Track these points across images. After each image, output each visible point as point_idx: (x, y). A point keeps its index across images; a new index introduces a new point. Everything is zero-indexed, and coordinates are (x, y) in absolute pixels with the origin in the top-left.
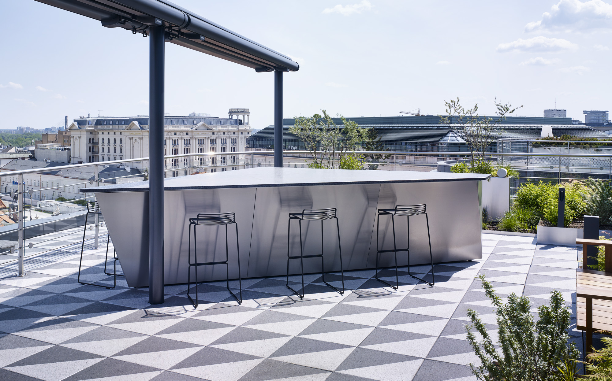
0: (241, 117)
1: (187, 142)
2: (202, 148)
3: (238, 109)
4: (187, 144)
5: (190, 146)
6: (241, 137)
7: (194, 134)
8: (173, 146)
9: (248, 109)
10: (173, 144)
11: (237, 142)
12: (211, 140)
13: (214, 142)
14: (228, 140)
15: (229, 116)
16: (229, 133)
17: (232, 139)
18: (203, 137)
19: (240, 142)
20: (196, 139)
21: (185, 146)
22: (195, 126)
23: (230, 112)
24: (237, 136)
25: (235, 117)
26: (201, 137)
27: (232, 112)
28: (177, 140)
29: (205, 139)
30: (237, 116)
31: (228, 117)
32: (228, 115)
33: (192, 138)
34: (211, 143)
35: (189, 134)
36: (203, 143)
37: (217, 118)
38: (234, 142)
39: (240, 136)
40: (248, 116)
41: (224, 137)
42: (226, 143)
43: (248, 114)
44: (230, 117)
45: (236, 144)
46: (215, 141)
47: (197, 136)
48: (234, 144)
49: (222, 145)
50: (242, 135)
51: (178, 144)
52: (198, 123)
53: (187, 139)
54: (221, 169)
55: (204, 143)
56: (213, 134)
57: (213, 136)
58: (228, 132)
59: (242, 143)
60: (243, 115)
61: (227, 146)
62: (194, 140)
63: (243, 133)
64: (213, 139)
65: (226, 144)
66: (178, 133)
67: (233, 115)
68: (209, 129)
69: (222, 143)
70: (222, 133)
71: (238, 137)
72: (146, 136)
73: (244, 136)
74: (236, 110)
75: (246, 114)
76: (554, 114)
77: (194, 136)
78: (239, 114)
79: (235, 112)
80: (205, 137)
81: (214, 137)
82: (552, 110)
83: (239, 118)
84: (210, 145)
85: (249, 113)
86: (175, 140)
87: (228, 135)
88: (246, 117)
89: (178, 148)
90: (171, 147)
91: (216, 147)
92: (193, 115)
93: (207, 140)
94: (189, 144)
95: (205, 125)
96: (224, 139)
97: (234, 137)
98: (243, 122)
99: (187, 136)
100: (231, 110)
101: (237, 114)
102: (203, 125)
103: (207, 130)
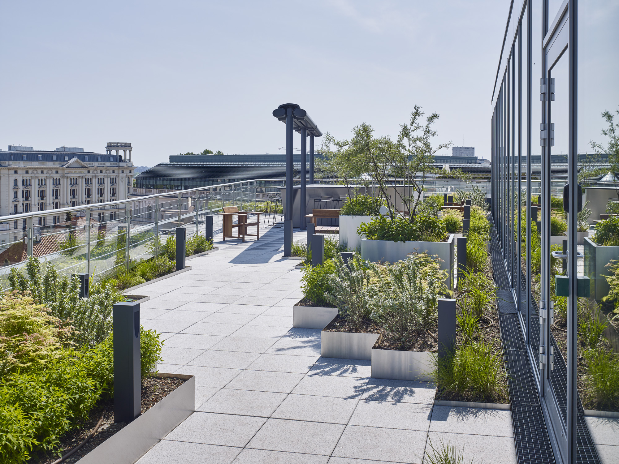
0: (121, 153)
1: (57, 183)
2: (74, 189)
3: (118, 143)
4: (56, 184)
5: (61, 187)
6: (122, 176)
7: (65, 173)
8: (39, 186)
9: (131, 143)
10: (39, 185)
11: (117, 182)
12: (86, 179)
13: (90, 183)
14: (106, 180)
15: (107, 151)
16: (108, 172)
17: (111, 178)
18: (76, 176)
19: (120, 181)
20: (67, 178)
21: (54, 186)
22: (66, 162)
23: (108, 147)
24: (116, 174)
25: (114, 153)
26: (74, 176)
27: (111, 146)
28: (45, 179)
29: (79, 178)
30: (117, 151)
31: (105, 153)
32: (106, 149)
33: (63, 177)
34: (86, 183)
35: (59, 172)
36: (76, 184)
37: (92, 154)
38: (113, 183)
39: (120, 174)
40: (130, 151)
41: (101, 176)
42: (103, 183)
43: (130, 149)
44: (107, 153)
45: (115, 184)
46: (91, 181)
47: (68, 175)
48: (113, 185)
49: (99, 185)
50: (122, 174)
51: (45, 184)
52: (70, 159)
53: (56, 179)
54: (98, 214)
55: (78, 183)
56: (89, 172)
57: (89, 174)
58: (106, 171)
59: (123, 183)
60: (124, 151)
61: (105, 187)
62: (65, 180)
63: (124, 172)
64: (88, 179)
65: (104, 185)
66: (45, 171)
67: (111, 150)
68: (83, 167)
69: (98, 183)
70: (99, 172)
71: (118, 176)
72: (5, 175)
73: (125, 174)
74: (116, 145)
75: (127, 149)
76: (462, 152)
77: (66, 175)
78: (119, 148)
79: (114, 146)
80: (79, 176)
81: (89, 176)
82: (460, 148)
83: (119, 154)
84: (84, 185)
85: (132, 148)
86: (42, 180)
87: (107, 173)
88: (128, 152)
89: (45, 189)
90: (37, 187)
91: (91, 187)
92: (63, 150)
93: (81, 180)
94: (59, 184)
95: (80, 162)
96: (101, 178)
97: (113, 176)
98: (123, 158)
99: (57, 175)
100: (109, 144)
101: (116, 148)
102: (76, 161)
103: (82, 167)
